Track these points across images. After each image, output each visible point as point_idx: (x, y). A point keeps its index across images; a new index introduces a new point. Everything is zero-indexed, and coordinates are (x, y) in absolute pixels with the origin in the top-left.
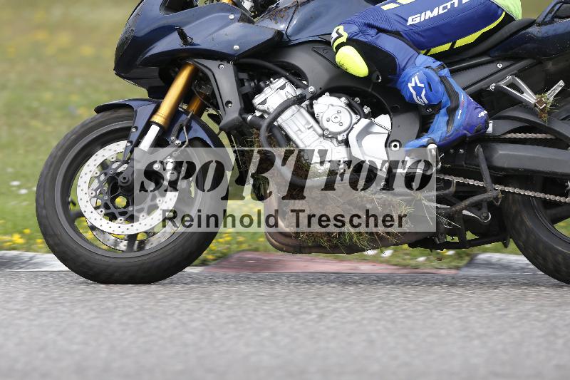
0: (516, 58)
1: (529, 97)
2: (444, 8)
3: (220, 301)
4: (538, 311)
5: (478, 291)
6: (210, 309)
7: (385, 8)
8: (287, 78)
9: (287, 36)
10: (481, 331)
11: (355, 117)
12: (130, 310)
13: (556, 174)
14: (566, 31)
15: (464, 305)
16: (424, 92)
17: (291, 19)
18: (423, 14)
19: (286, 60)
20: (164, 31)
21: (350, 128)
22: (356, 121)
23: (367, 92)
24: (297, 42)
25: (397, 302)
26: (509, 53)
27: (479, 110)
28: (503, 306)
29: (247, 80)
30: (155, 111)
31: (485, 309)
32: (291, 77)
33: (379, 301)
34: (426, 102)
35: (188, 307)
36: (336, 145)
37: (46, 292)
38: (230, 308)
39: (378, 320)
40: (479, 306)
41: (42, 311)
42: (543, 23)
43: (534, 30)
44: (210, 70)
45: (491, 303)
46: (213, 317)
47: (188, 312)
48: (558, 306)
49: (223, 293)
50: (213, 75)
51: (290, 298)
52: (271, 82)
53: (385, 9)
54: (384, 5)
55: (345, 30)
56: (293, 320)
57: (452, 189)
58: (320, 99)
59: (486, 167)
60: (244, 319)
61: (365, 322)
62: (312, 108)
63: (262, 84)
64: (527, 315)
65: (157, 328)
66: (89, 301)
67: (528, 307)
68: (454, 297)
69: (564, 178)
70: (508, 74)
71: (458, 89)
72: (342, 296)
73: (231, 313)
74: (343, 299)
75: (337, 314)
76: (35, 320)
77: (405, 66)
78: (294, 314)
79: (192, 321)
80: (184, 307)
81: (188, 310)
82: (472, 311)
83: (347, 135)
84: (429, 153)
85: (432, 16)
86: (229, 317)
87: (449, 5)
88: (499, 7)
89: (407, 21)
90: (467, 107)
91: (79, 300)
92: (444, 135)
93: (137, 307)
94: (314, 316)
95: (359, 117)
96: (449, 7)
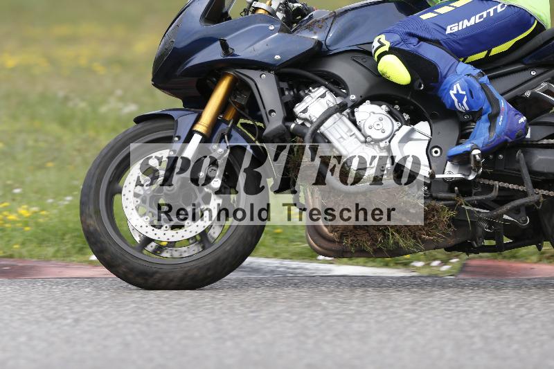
0: (548, 66)
2: (480, 17)
4: (289, 312)
5: (230, 294)
7: (424, 17)
8: (326, 87)
9: (327, 46)
10: (234, 332)
11: (397, 125)
15: (217, 308)
16: (465, 99)
17: (330, 30)
18: (461, 23)
19: (326, 69)
21: (392, 135)
22: (398, 128)
23: (406, 99)
24: (335, 51)
25: (151, 305)
26: (543, 60)
27: (518, 116)
28: (254, 308)
29: (287, 89)
30: (197, 121)
31: (238, 311)
32: (330, 86)
33: (134, 305)
34: (468, 109)
39: (133, 323)
40: (231, 308)
44: (252, 79)
45: (242, 306)
48: (308, 307)
50: (256, 85)
51: (45, 303)
52: (310, 91)
53: (424, 19)
54: (422, 14)
55: (387, 39)
56: (49, 324)
57: (494, 194)
58: (361, 107)
59: (528, 172)
61: (120, 326)
62: (353, 115)
63: (302, 93)
64: (278, 316)
67: (279, 308)
68: (207, 300)
70: (542, 81)
71: (498, 96)
72: (97, 301)
74: (97, 304)
75: (92, 318)
77: (447, 74)
78: (50, 319)
82: (224, 313)
83: (390, 142)
84: (472, 158)
85: (469, 25)
87: (485, 14)
88: (531, 15)
89: (446, 30)
90: (508, 113)
92: (487, 140)
94: (69, 321)
95: (400, 124)
96: (485, 16)
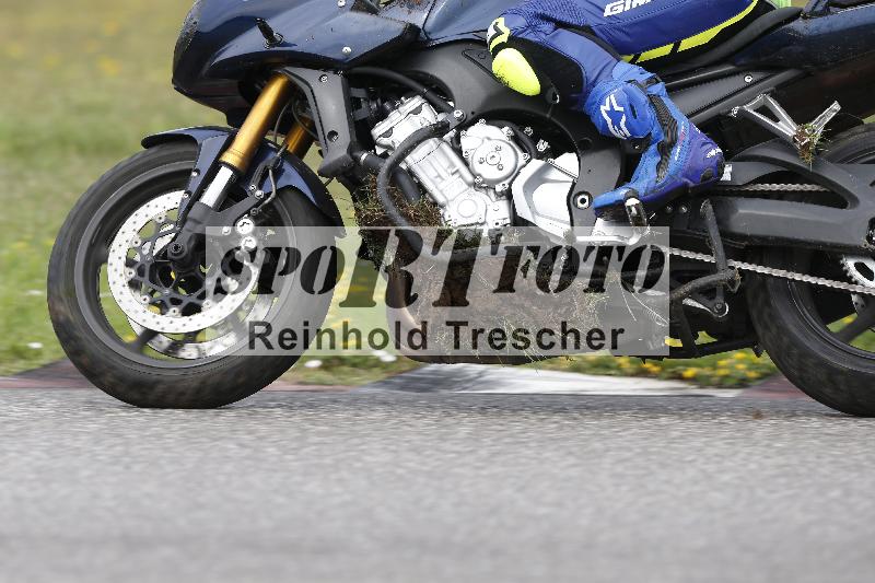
0: (772, 68)
1: (787, 127)
3: (766, 442)
6: (749, 454)
8: (424, 97)
9: (425, 33)
11: (522, 157)
12: (628, 454)
13: (824, 244)
14: (848, 26)
16: (624, 119)
17: (432, 8)
19: (422, 70)
20: (239, 25)
21: (515, 173)
22: (524, 162)
23: (544, 118)
26: (763, 59)
27: (709, 146)
29: (366, 100)
30: (226, 147)
32: (431, 95)
34: (629, 134)
35: (716, 451)
36: (494, 199)
37: (501, 425)
38: (781, 452)
41: (494, 454)
42: (813, 14)
43: (798, 25)
44: (307, 83)
46: (753, 466)
47: (717, 459)
49: (770, 430)
50: (312, 91)
52: (401, 103)
55: (506, 24)
58: (471, 129)
59: (718, 234)
60: (803, 470)
62: (459, 142)
63: (387, 105)
65: (667, 482)
66: (565, 439)
69: (836, 250)
70: (758, 92)
71: (677, 114)
73: (781, 460)
76: (482, 468)
77: (596, 80)
79: (722, 471)
80: (710, 451)
81: (717, 455)
83: (510, 184)
85: (642, 3)
86: (779, 466)
89: (603, 11)
90: (690, 142)
91: (552, 439)
92: (653, 184)
93: (638, 450)
95: (529, 157)
